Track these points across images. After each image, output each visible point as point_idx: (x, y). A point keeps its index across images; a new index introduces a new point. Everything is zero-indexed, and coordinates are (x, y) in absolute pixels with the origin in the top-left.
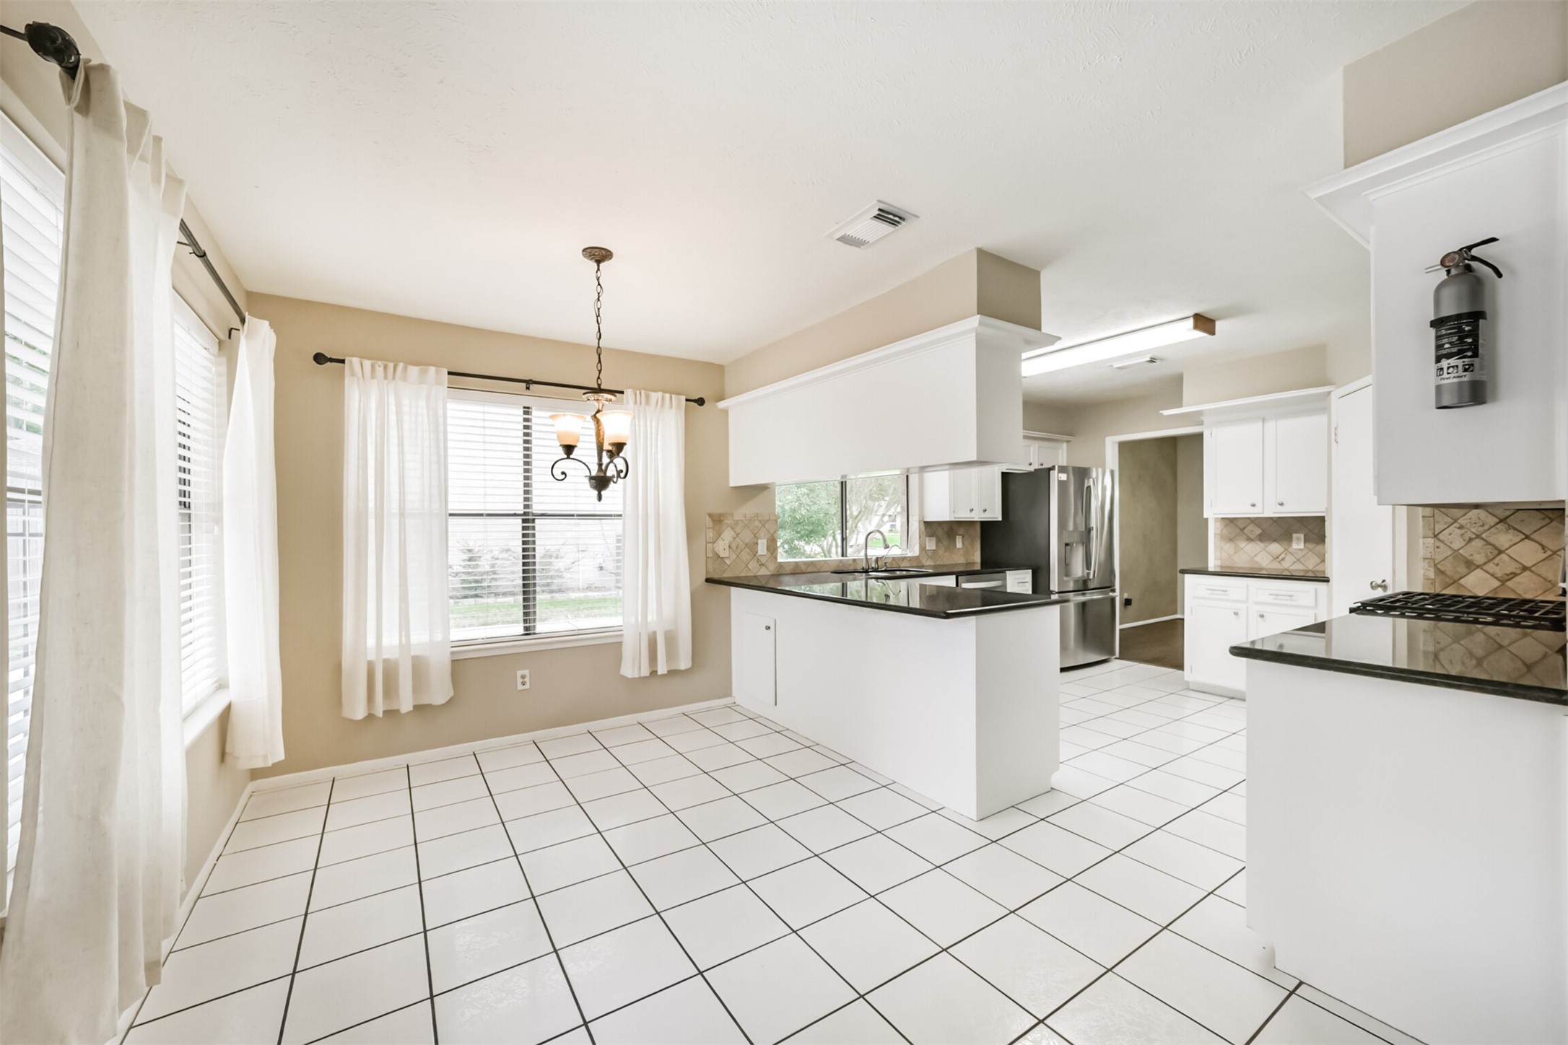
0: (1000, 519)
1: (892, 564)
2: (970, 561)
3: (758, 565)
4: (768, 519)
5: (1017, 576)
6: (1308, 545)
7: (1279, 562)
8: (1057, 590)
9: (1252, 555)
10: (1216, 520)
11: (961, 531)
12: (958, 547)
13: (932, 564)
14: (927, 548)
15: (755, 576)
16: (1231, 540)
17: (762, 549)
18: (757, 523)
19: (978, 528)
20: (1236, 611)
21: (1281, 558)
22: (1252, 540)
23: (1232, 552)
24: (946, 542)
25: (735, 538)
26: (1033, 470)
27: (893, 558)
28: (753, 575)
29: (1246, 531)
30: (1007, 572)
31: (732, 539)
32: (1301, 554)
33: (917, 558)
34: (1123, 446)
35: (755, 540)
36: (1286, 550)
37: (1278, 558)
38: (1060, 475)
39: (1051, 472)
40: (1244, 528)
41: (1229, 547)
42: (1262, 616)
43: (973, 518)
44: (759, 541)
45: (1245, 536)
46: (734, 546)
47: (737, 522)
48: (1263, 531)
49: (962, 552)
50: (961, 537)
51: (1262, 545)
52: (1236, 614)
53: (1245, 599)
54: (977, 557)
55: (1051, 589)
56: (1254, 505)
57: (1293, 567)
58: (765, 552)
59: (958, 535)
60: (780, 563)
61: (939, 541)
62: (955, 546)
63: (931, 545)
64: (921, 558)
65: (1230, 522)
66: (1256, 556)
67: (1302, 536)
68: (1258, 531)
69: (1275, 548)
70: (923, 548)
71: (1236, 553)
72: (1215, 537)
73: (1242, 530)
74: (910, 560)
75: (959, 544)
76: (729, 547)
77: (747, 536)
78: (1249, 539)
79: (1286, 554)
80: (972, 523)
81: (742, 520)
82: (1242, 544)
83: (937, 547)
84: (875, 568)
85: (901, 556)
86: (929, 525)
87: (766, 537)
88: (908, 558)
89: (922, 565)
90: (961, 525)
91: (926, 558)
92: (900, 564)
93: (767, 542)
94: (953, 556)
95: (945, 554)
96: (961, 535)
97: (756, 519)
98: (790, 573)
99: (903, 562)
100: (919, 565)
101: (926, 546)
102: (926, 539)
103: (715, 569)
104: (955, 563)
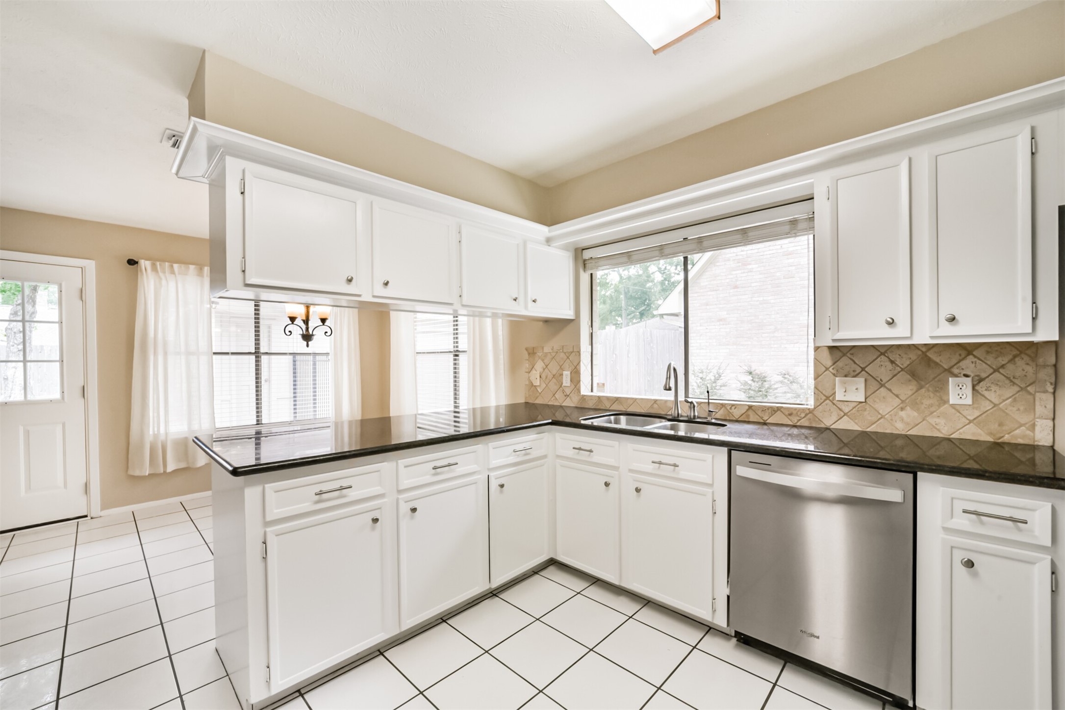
0: (1051, 337)
1: (748, 416)
2: (1007, 438)
3: (563, 396)
4: (572, 351)
11: (969, 365)
12: (953, 399)
13: (858, 428)
14: (837, 398)
15: (561, 407)
17: (566, 381)
18: (562, 355)
24: (905, 389)
25: (544, 369)
27: (750, 407)
28: (559, 404)
31: (542, 370)
33: (811, 411)
35: (562, 372)
44: (565, 373)
46: (544, 376)
47: (546, 355)
49: (973, 414)
50: (968, 381)
54: (1041, 433)
58: (569, 383)
59: (955, 376)
60: (582, 396)
61: (876, 384)
62: (946, 401)
63: (851, 390)
64: (815, 413)
70: (824, 396)
74: (790, 414)
75: (959, 394)
76: (540, 377)
77: (554, 368)
81: (550, 353)
83: (867, 398)
84: (690, 416)
85: (765, 407)
86: (844, 355)
87: (570, 369)
88: (787, 413)
89: (822, 426)
90: (969, 353)
91: (835, 418)
92: (765, 418)
93: (571, 373)
94: (932, 420)
95: (903, 414)
96: (966, 376)
97: (561, 351)
98: (593, 407)
99: (772, 415)
100: (814, 425)
101: (835, 393)
102: (835, 380)
103: (530, 395)
104: (942, 436)
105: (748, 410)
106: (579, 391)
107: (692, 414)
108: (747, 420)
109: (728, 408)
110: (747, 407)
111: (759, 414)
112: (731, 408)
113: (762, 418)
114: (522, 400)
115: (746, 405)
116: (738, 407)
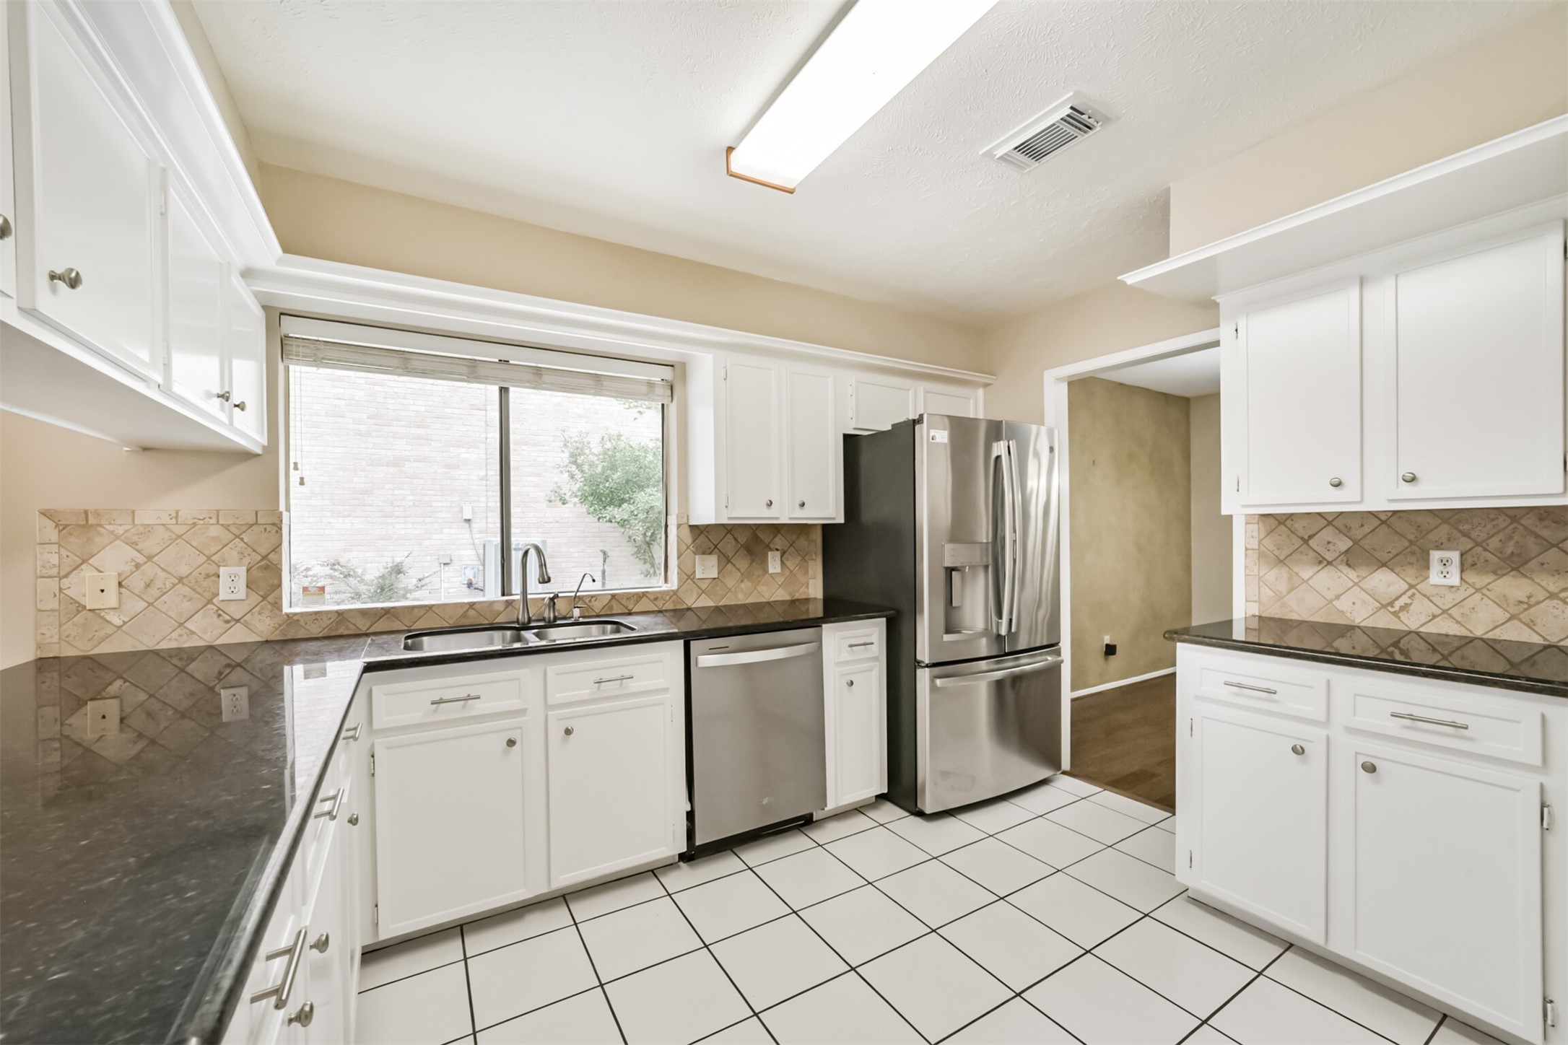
0: (841, 520)
1: (611, 608)
2: (797, 596)
3: (219, 622)
4: (252, 521)
5: (849, 633)
6: (1472, 577)
7: (1395, 614)
9: (1330, 596)
10: (1249, 519)
11: (779, 541)
12: (771, 571)
13: (711, 604)
14: (698, 576)
15: (210, 647)
16: (1281, 562)
17: (232, 584)
18: (216, 530)
19: (818, 537)
20: (1298, 743)
21: (1398, 604)
22: (1329, 563)
23: (1283, 587)
24: (743, 563)
25: (139, 565)
27: (613, 596)
28: (199, 644)
29: (1314, 542)
30: (824, 626)
31: (129, 567)
32: (1450, 599)
33: (675, 593)
35: (212, 569)
36: (1411, 587)
37: (1391, 604)
38: (932, 433)
39: (917, 427)
40: (1311, 537)
41: (1276, 578)
42: (1370, 769)
44: (223, 571)
45: (1312, 554)
46: (137, 582)
47: (149, 529)
48: (1356, 542)
49: (780, 580)
50: (778, 553)
51: (1353, 574)
52: (1298, 751)
53: (1323, 717)
54: (814, 588)
55: (919, 658)
56: (1338, 485)
57: (1431, 628)
58: (241, 592)
59: (772, 550)
60: (287, 615)
61: (725, 560)
62: (766, 571)
63: (707, 568)
64: (679, 593)
65: (1278, 523)
66: (1338, 597)
67: (1455, 556)
68: (1344, 544)
69: (1385, 582)
70: (688, 576)
71: (1292, 589)
72: (1246, 556)
73: (1305, 541)
74: (656, 599)
75: (774, 565)
76: (120, 584)
77: (183, 561)
78: (1322, 562)
79: (1411, 597)
80: (803, 529)
81: (163, 525)
82: (1306, 572)
83: (719, 574)
84: (549, 618)
85: (630, 593)
86: (702, 532)
87: (246, 561)
88: (652, 598)
89: (685, 607)
90: (779, 532)
91: (695, 597)
92: (630, 607)
93: (248, 571)
94: (760, 588)
95: (742, 585)
96: (777, 550)
97: (213, 521)
98: (320, 635)
99: (638, 602)
100: (678, 607)
101: (694, 572)
102: (695, 559)
103: (68, 636)
104: (765, 600)
106: (277, 605)
107: (552, 615)
108: (609, 613)
109: (587, 601)
110: (610, 597)
111: (624, 603)
112: (590, 601)
113: (626, 608)
114: (26, 655)
115: (608, 594)
116: (598, 598)
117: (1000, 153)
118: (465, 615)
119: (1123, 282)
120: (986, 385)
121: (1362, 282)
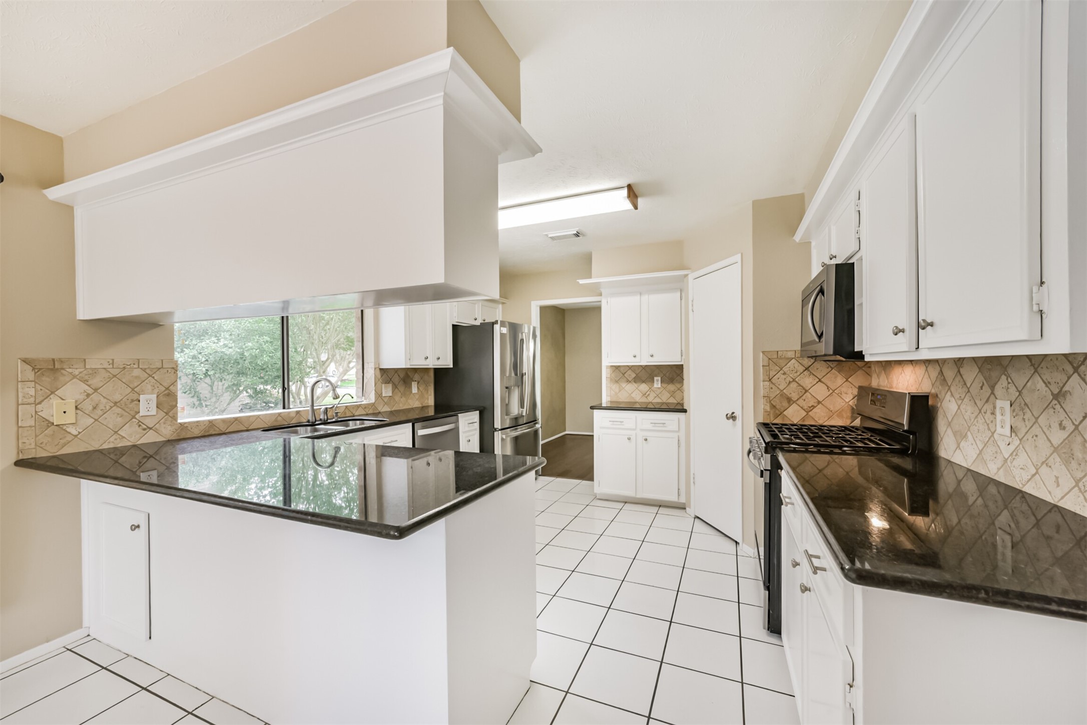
0: (452, 367)
1: (345, 413)
2: (424, 405)
3: (139, 430)
4: (160, 366)
5: (467, 418)
6: (664, 385)
7: (646, 397)
8: (500, 428)
9: (630, 392)
10: (607, 367)
11: (417, 377)
13: (389, 410)
14: (383, 395)
15: (134, 446)
16: (617, 382)
17: (148, 405)
18: (136, 372)
19: (432, 374)
20: (629, 437)
21: (647, 394)
22: (630, 382)
23: (617, 391)
24: (402, 388)
25: (88, 395)
26: (479, 324)
27: (346, 407)
28: (128, 444)
29: (625, 375)
30: (459, 415)
31: (81, 396)
32: (659, 391)
33: (373, 404)
34: (543, 309)
35: (135, 396)
36: (650, 388)
37: (645, 394)
38: (502, 328)
39: (495, 326)
40: (625, 373)
41: (615, 387)
42: (646, 440)
43: (428, 365)
44: (142, 398)
45: (625, 379)
46: (87, 406)
47: (94, 372)
48: (637, 375)
49: (417, 397)
50: (416, 383)
51: (636, 385)
52: (629, 439)
53: (634, 427)
54: (431, 401)
55: (495, 427)
56: (635, 357)
57: (655, 401)
58: (153, 411)
59: (413, 381)
60: (180, 424)
61: (395, 387)
62: (412, 392)
63: (387, 391)
64: (376, 405)
65: (617, 368)
66: (632, 393)
67: (659, 378)
68: (634, 375)
69: (644, 387)
70: (379, 395)
71: (620, 391)
72: (607, 380)
73: (623, 374)
74: (365, 408)
75: (415, 390)
76: (76, 408)
77: (118, 392)
78: (628, 381)
79: (650, 392)
80: (426, 370)
81: (104, 369)
82: (624, 385)
83: (393, 392)
84: (324, 419)
85: (354, 405)
86: (385, 372)
87: (156, 391)
88: (363, 407)
89: (378, 411)
90: (416, 372)
91: (382, 406)
92: (354, 413)
93: (157, 397)
94: (410, 401)
95: (402, 400)
96: (416, 381)
97: (136, 366)
98: (199, 435)
99: (357, 410)
100: (375, 412)
101: (382, 393)
102: (382, 386)
103: (41, 443)
104: (411, 407)
105: (345, 409)
106: (175, 418)
107: (326, 417)
108: (345, 416)
110: (345, 407)
111: (351, 411)
113: (352, 413)
116: (340, 408)
117: (550, 236)
118: (276, 420)
119: (578, 282)
120: (503, 303)
121: (641, 294)
